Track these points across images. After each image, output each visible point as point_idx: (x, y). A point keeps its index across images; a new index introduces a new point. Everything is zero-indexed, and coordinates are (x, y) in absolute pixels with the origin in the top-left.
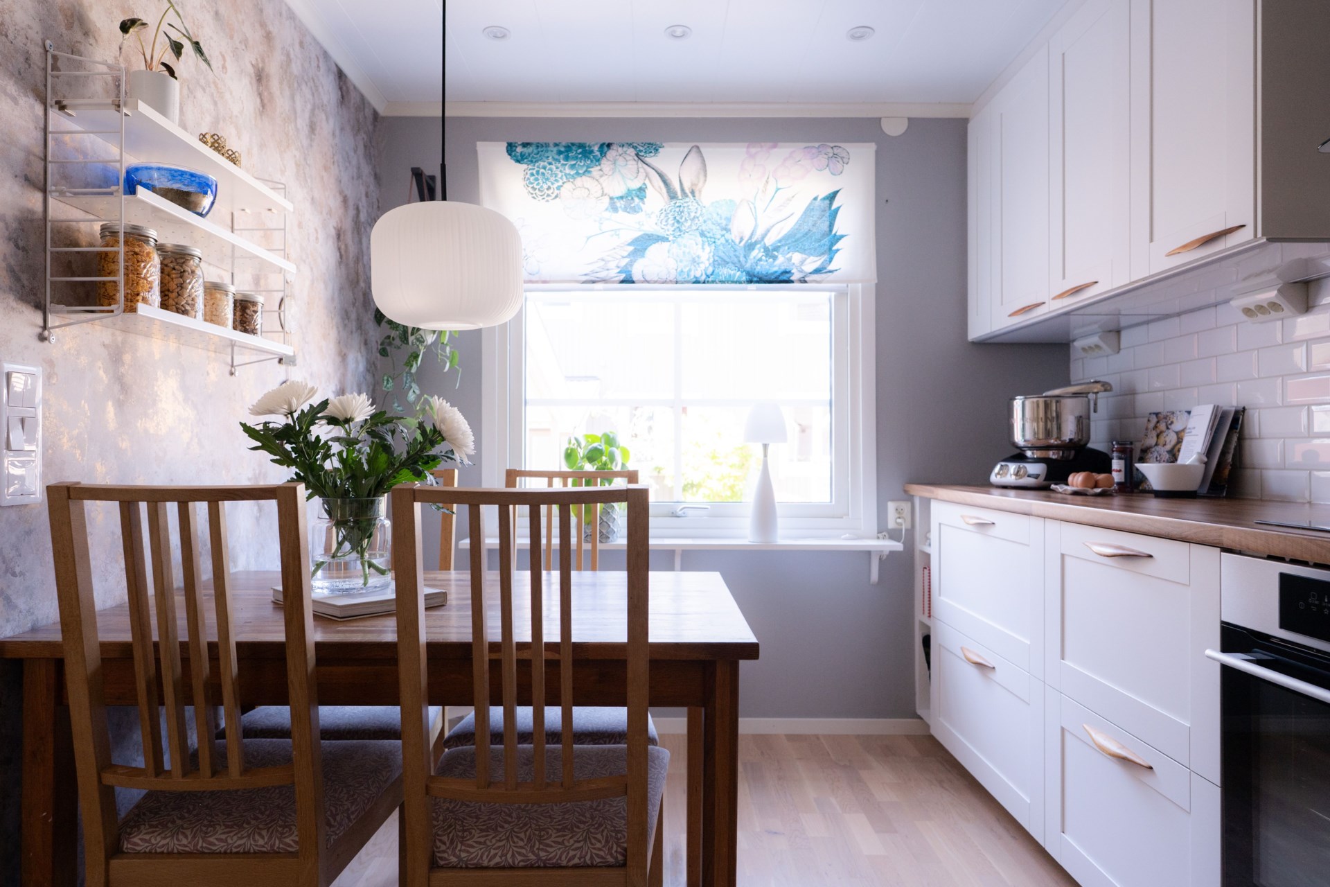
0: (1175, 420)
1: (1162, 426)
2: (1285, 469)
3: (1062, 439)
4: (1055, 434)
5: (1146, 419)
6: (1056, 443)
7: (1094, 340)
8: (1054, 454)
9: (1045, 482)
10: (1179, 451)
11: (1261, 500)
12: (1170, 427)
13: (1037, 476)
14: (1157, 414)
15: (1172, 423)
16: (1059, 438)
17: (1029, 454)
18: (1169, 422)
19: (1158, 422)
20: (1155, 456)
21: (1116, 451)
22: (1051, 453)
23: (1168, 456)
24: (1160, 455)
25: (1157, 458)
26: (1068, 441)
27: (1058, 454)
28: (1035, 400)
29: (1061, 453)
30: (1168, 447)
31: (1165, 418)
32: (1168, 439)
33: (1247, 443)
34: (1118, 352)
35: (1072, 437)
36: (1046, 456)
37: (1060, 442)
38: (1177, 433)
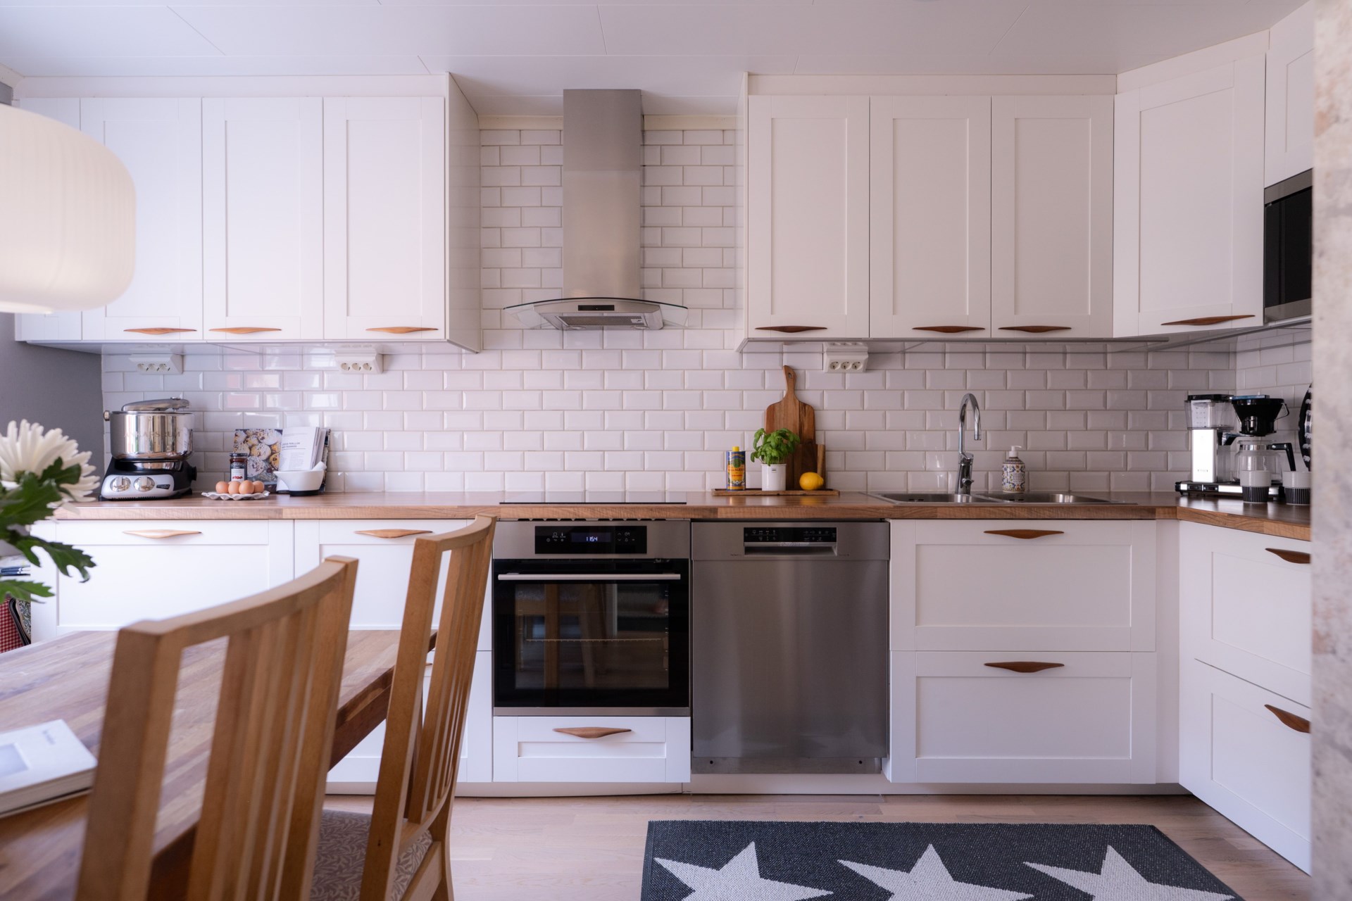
0: (265, 436)
1: (253, 440)
2: (364, 471)
3: (178, 452)
4: (169, 447)
5: (234, 434)
6: (172, 455)
7: (166, 360)
8: (166, 465)
9: (176, 491)
10: (275, 459)
11: (344, 493)
12: (261, 441)
13: (167, 487)
14: (245, 431)
15: (263, 438)
16: (174, 449)
17: (139, 465)
18: (261, 437)
19: (248, 437)
20: (251, 465)
21: (236, 461)
22: (164, 464)
23: (264, 464)
24: (256, 464)
25: (253, 466)
26: (183, 453)
27: (170, 465)
28: (151, 415)
29: (173, 464)
30: (264, 457)
31: (256, 434)
32: (262, 451)
33: (332, 454)
34: (182, 373)
35: (186, 449)
36: (160, 468)
37: (175, 455)
38: (270, 446)
